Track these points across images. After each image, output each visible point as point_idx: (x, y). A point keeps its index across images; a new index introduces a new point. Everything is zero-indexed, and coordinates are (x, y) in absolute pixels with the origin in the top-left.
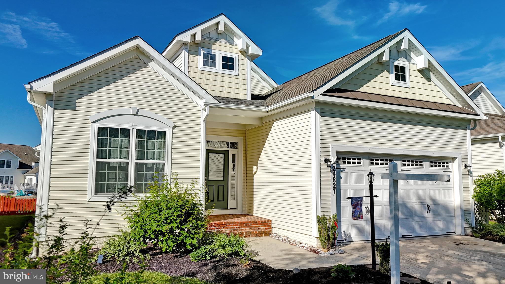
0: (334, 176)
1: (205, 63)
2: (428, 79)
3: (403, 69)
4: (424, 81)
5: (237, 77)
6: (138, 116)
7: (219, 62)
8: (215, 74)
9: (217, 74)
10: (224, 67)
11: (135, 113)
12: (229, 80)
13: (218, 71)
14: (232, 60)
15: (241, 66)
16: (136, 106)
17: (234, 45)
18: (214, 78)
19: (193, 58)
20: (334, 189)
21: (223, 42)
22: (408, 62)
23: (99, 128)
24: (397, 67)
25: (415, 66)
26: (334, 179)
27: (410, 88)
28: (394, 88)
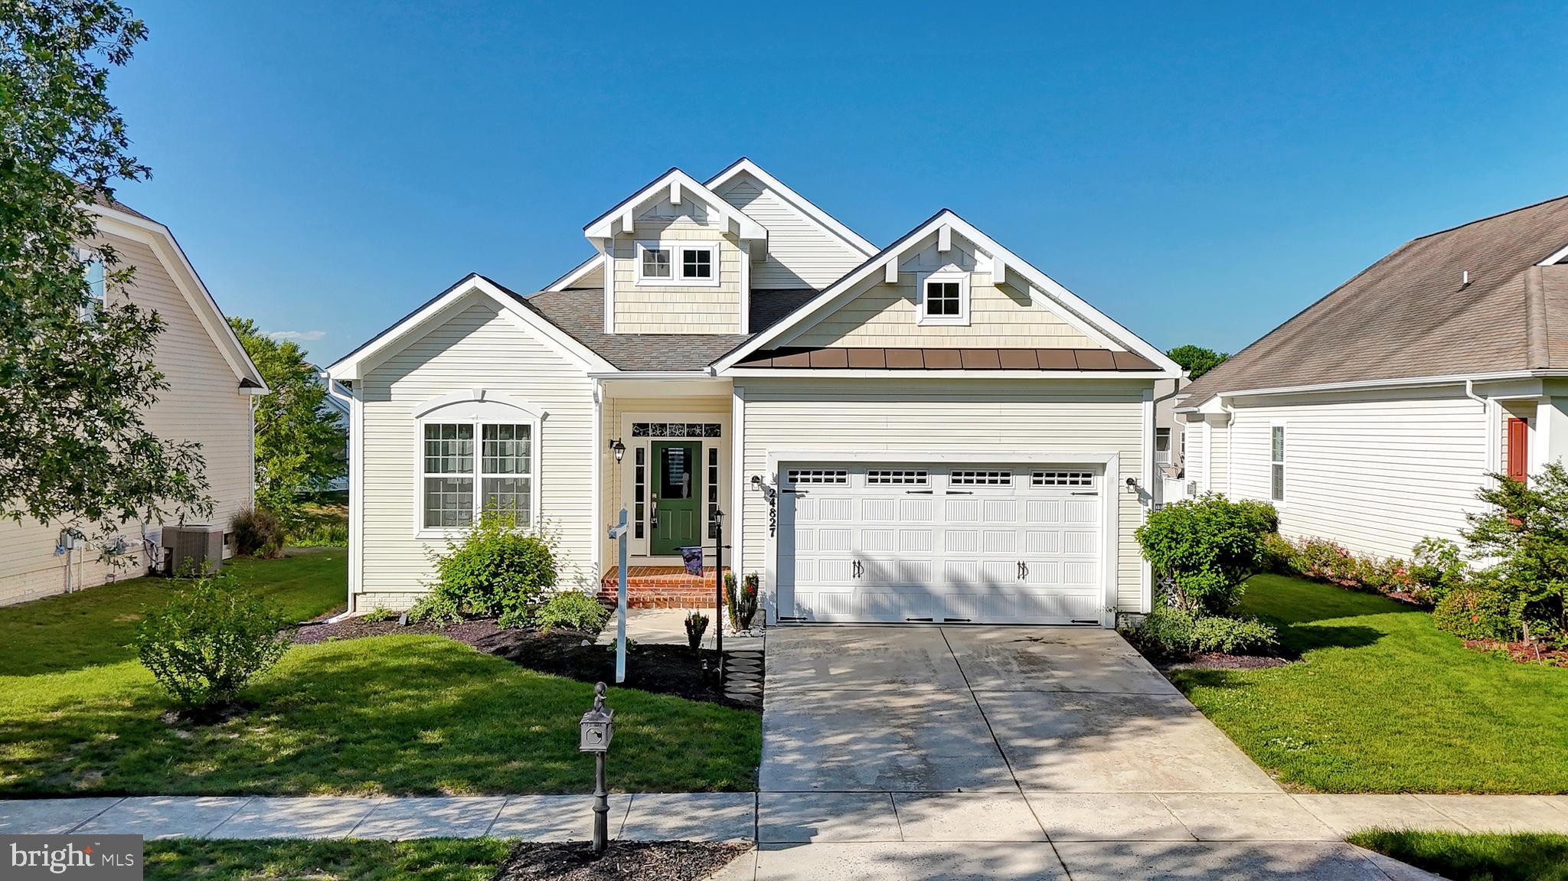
0: (773, 506)
1: (648, 271)
2: (1025, 301)
3: (953, 289)
4: (1011, 304)
5: (717, 289)
6: (485, 401)
7: (677, 263)
8: (669, 289)
9: (673, 289)
10: (689, 272)
11: (479, 399)
12: (699, 298)
13: (676, 282)
14: (705, 256)
15: (725, 267)
16: (481, 386)
17: (708, 225)
18: (668, 297)
19: (622, 263)
20: (773, 530)
21: (685, 222)
22: (965, 271)
23: (428, 427)
24: (934, 289)
25: (987, 276)
27: (970, 326)
28: (925, 331)
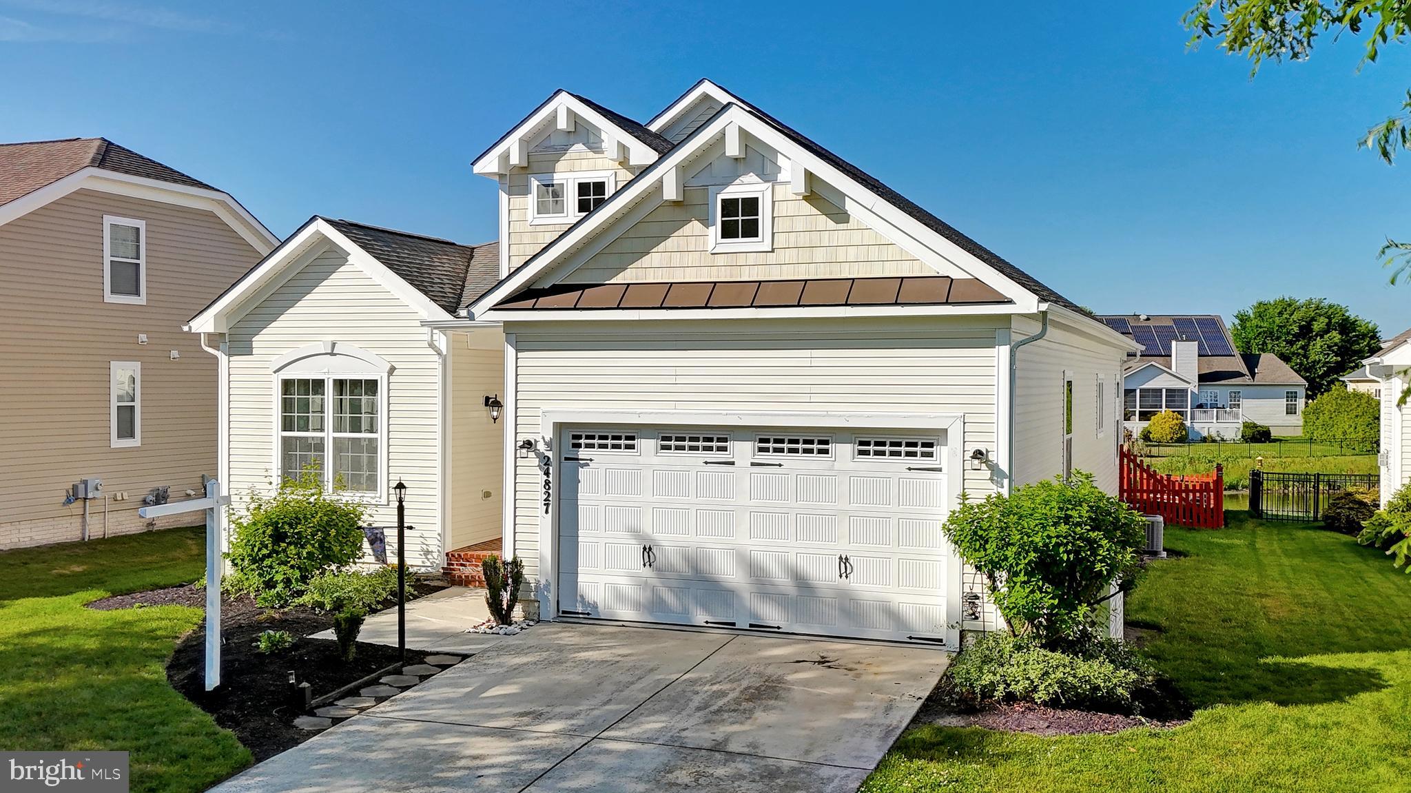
0: (548, 477)
1: (542, 209)
2: (840, 216)
3: (751, 205)
6: (335, 355)
7: (571, 198)
8: (563, 228)
10: (584, 207)
11: (330, 352)
13: (570, 220)
14: (599, 188)
16: (331, 338)
17: (602, 152)
19: (517, 201)
20: (547, 505)
21: (580, 151)
22: (766, 181)
23: (284, 383)
24: (729, 206)
25: (791, 186)
26: (547, 483)
27: (773, 251)
28: (720, 260)
